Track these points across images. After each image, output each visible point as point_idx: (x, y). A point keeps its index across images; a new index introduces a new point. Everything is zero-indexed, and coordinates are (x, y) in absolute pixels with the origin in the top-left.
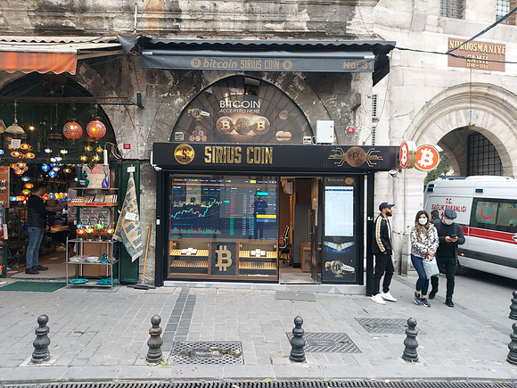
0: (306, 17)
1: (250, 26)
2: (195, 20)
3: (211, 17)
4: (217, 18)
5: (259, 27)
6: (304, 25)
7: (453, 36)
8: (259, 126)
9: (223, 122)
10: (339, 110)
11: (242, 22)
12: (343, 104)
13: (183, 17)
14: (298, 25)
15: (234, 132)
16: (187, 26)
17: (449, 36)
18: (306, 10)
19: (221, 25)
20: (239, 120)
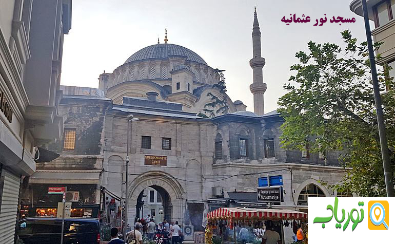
7: (147, 155)
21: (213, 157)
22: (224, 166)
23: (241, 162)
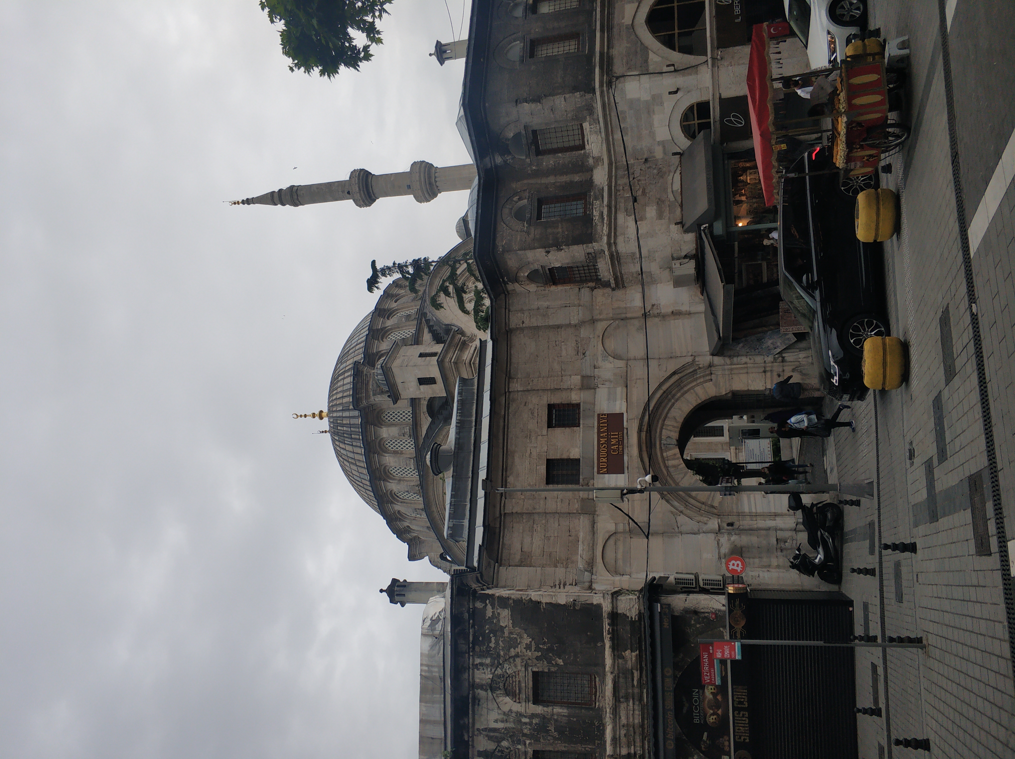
0: (628, 653)
1: (636, 698)
2: (634, 742)
3: (631, 729)
4: (631, 724)
5: (636, 691)
6: (634, 654)
7: (596, 469)
8: (713, 691)
9: (711, 721)
10: (698, 626)
11: (634, 704)
12: (693, 622)
13: (633, 752)
14: (634, 659)
15: (720, 712)
16: (639, 749)
17: (595, 474)
18: (623, 653)
19: (636, 721)
20: (709, 707)
21: (592, 289)
22: (615, 258)
23: (602, 214)
